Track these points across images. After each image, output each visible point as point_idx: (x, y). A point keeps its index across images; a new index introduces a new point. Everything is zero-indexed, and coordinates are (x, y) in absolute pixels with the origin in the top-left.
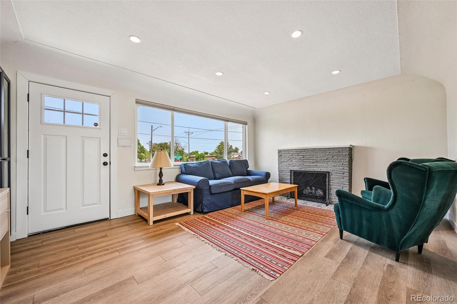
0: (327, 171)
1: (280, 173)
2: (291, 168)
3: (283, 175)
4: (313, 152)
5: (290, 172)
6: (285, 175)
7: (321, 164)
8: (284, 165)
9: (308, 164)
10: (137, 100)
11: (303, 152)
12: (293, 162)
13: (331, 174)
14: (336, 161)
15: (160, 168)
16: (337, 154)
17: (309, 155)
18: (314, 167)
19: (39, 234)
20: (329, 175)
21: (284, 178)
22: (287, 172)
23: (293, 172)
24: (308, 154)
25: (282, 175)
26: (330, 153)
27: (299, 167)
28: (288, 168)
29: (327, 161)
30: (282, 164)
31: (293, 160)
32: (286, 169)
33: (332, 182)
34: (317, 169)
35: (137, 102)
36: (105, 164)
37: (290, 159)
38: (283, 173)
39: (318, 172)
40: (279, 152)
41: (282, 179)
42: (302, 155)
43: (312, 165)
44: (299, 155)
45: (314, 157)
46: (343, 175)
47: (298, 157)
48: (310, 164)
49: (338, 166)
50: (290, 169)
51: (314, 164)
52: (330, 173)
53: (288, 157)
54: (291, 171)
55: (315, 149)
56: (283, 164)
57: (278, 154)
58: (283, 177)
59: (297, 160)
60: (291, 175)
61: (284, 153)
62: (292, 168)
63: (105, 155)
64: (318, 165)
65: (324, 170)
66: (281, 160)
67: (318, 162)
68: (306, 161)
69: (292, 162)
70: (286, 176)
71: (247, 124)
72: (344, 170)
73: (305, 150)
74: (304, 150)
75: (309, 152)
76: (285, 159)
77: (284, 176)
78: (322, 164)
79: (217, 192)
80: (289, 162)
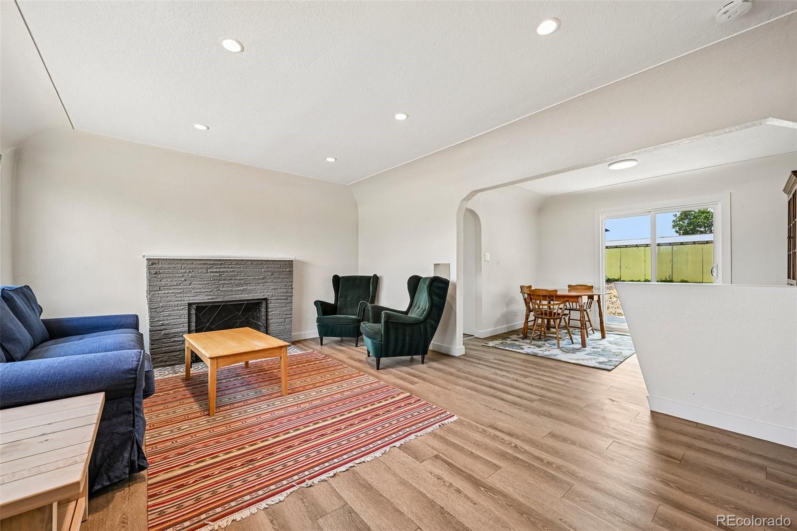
0: (263, 297)
1: (154, 314)
2: (188, 299)
3: (166, 318)
4: (240, 266)
5: (189, 307)
6: (172, 318)
7: (253, 288)
8: (169, 295)
9: (230, 289)
11: (219, 266)
12: (195, 286)
13: (269, 302)
14: (277, 281)
16: (278, 270)
17: (230, 272)
18: (241, 294)
20: (267, 304)
21: (168, 324)
22: (178, 310)
23: (194, 306)
24: (229, 270)
25: (162, 319)
26: (268, 268)
27: (210, 295)
28: (182, 300)
29: (264, 281)
30: (163, 292)
31: (195, 283)
32: (177, 303)
33: (271, 313)
34: (246, 295)
37: (185, 280)
38: (166, 314)
39: (248, 300)
40: (153, 264)
41: (163, 327)
42: (216, 272)
43: (238, 289)
44: (209, 270)
45: (241, 274)
46: (286, 301)
47: (208, 274)
48: (234, 289)
49: (280, 289)
50: (187, 302)
51: (242, 288)
52: (269, 300)
53: (181, 275)
54: (190, 305)
55: (244, 260)
56: (166, 292)
57: (148, 268)
58: (165, 322)
59: (205, 282)
60: (189, 314)
61: (169, 266)
62: (191, 298)
66: (159, 283)
67: (248, 284)
68: (225, 282)
69: (190, 287)
70: (174, 319)
72: (287, 294)
73: (223, 262)
74: (220, 263)
75: (230, 266)
76: (171, 281)
77: (167, 320)
78: (255, 287)
80: (184, 287)
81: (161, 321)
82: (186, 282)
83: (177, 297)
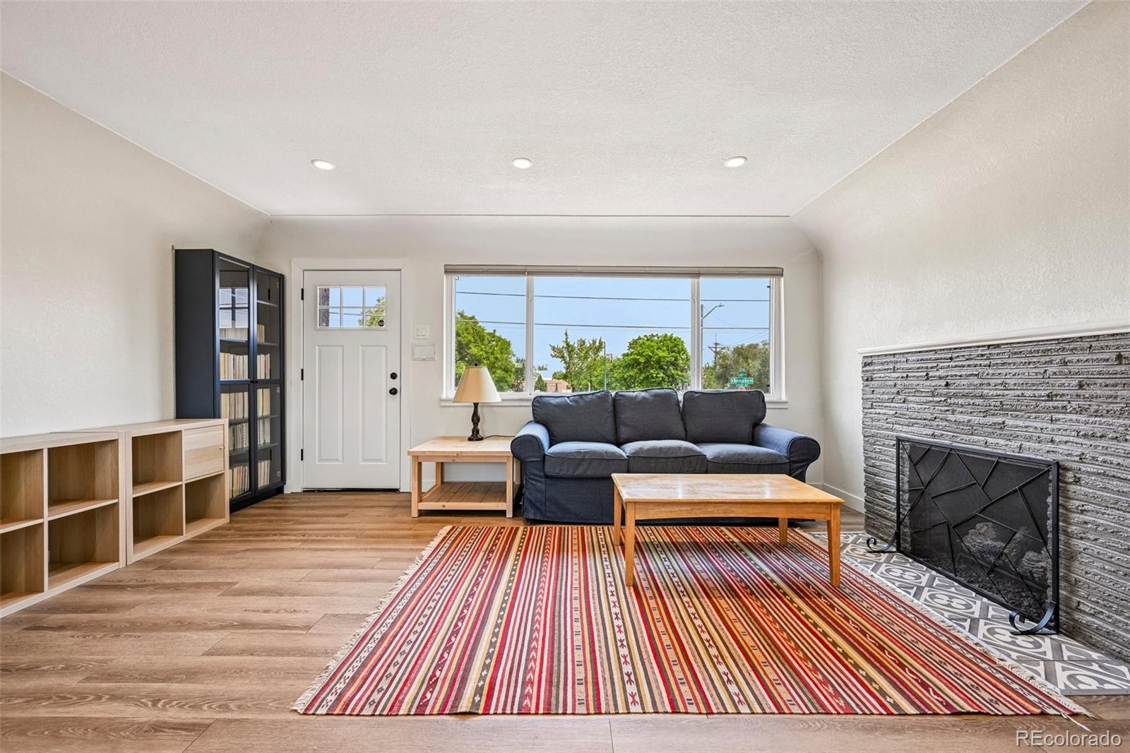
0: (1050, 458)
1: (869, 447)
2: (900, 428)
3: (878, 455)
4: (988, 362)
5: (898, 445)
6: (884, 457)
7: (1020, 423)
8: (880, 417)
9: (967, 418)
10: (447, 267)
11: (947, 364)
12: (911, 405)
13: (1070, 477)
14: (1104, 408)
15: (474, 404)
16: (1106, 369)
17: (968, 377)
18: (991, 435)
19: (313, 491)
20: (1060, 480)
21: (878, 467)
22: (887, 445)
23: (907, 445)
24: (965, 372)
25: (873, 455)
26: (1067, 363)
27: (931, 428)
28: (892, 430)
29: (1051, 404)
30: (874, 411)
31: (910, 398)
32: (886, 433)
34: (1002, 442)
35: (447, 272)
36: (393, 392)
37: (898, 393)
38: (877, 448)
40: (866, 364)
41: (875, 471)
42: (940, 378)
43: (982, 420)
44: (931, 374)
45: (989, 384)
47: (928, 383)
48: (976, 419)
50: (897, 434)
51: (991, 420)
52: (1066, 469)
53: (892, 383)
54: (900, 440)
56: (878, 411)
57: (863, 371)
58: (878, 463)
59: (924, 399)
60: (899, 456)
61: (881, 367)
62: (905, 428)
63: (394, 376)
64: (1010, 422)
65: (1037, 451)
66: (872, 396)
67: (1007, 410)
68: (956, 401)
69: (904, 405)
70: (885, 460)
71: (782, 275)
73: (955, 354)
74: (949, 355)
75: (968, 362)
76: (883, 393)
77: (878, 459)
78: (1027, 423)
79: (563, 473)
80: (897, 405)
81: (873, 459)
82: (900, 397)
83: (888, 423)
